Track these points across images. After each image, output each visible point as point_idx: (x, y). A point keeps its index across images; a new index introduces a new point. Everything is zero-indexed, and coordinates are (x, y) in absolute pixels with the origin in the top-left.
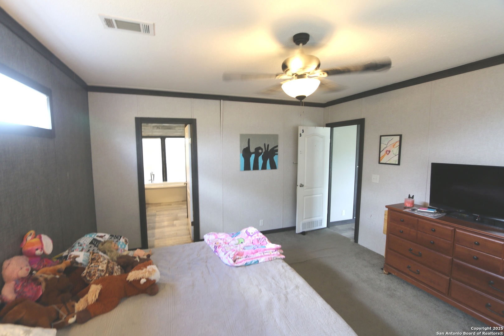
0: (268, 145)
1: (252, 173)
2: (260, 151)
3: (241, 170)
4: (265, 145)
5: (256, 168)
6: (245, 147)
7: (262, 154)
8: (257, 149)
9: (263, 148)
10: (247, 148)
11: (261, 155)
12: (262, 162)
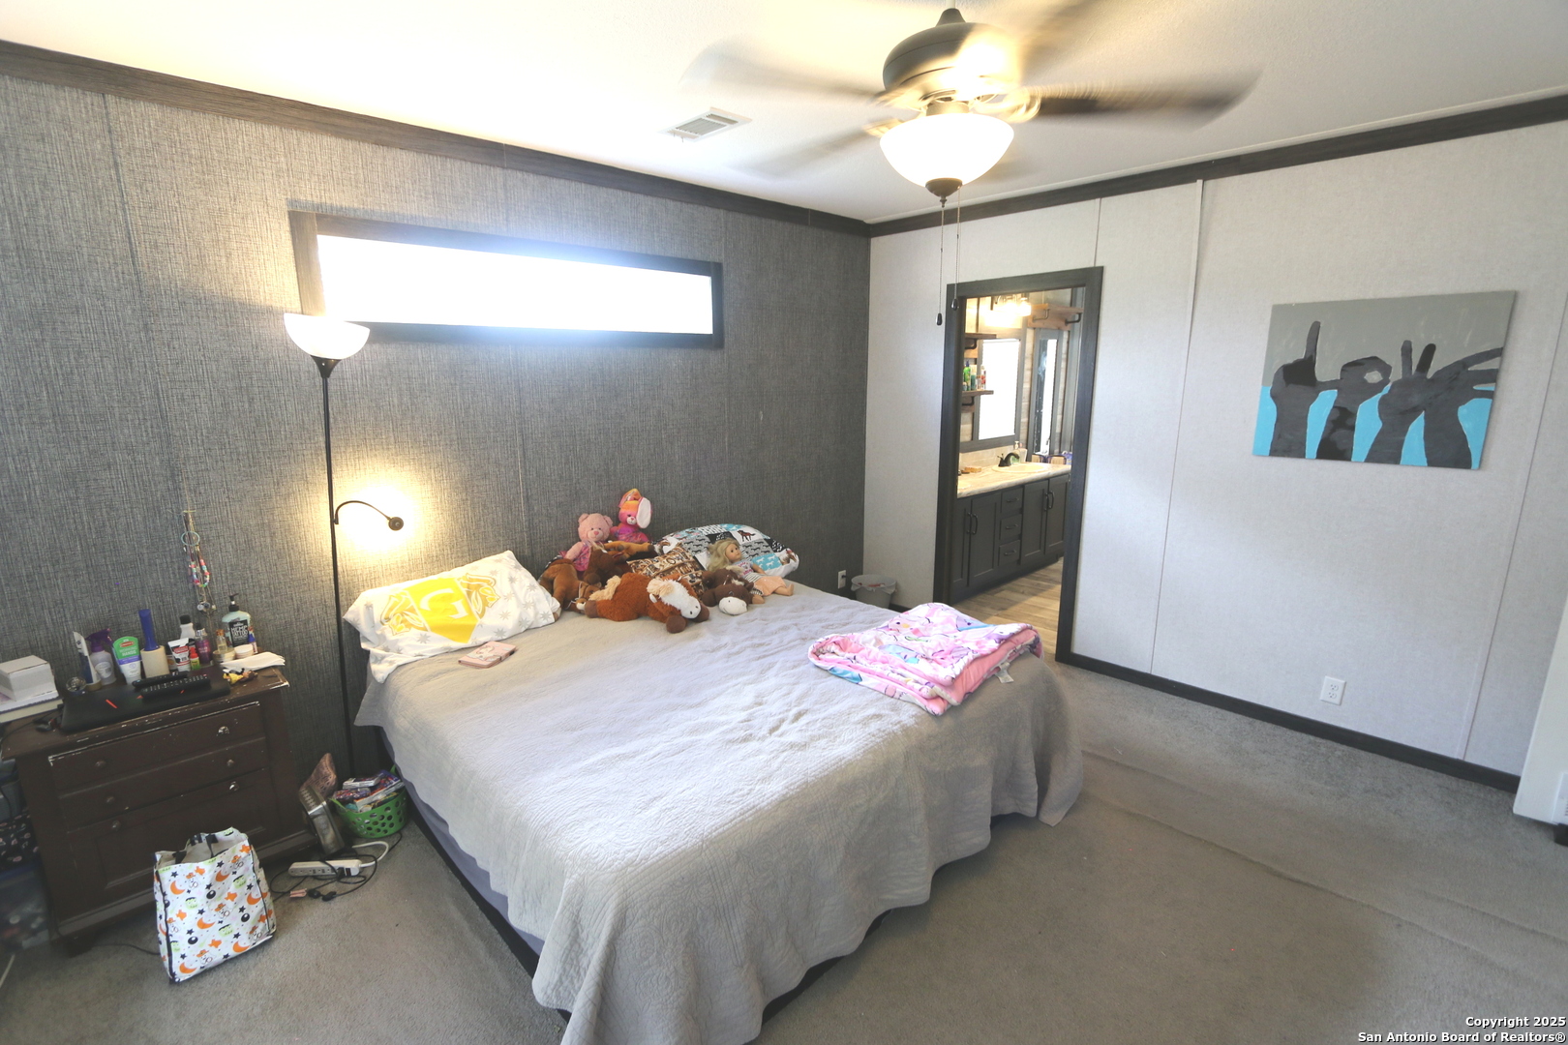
0: (1430, 351)
1: (1310, 471)
2: (1373, 377)
3: (1257, 453)
4: (1407, 350)
5: (1334, 448)
6: (1290, 361)
7: (1380, 391)
8: (1355, 367)
9: (1395, 361)
10: (1298, 364)
11: (1379, 396)
12: (1377, 425)
